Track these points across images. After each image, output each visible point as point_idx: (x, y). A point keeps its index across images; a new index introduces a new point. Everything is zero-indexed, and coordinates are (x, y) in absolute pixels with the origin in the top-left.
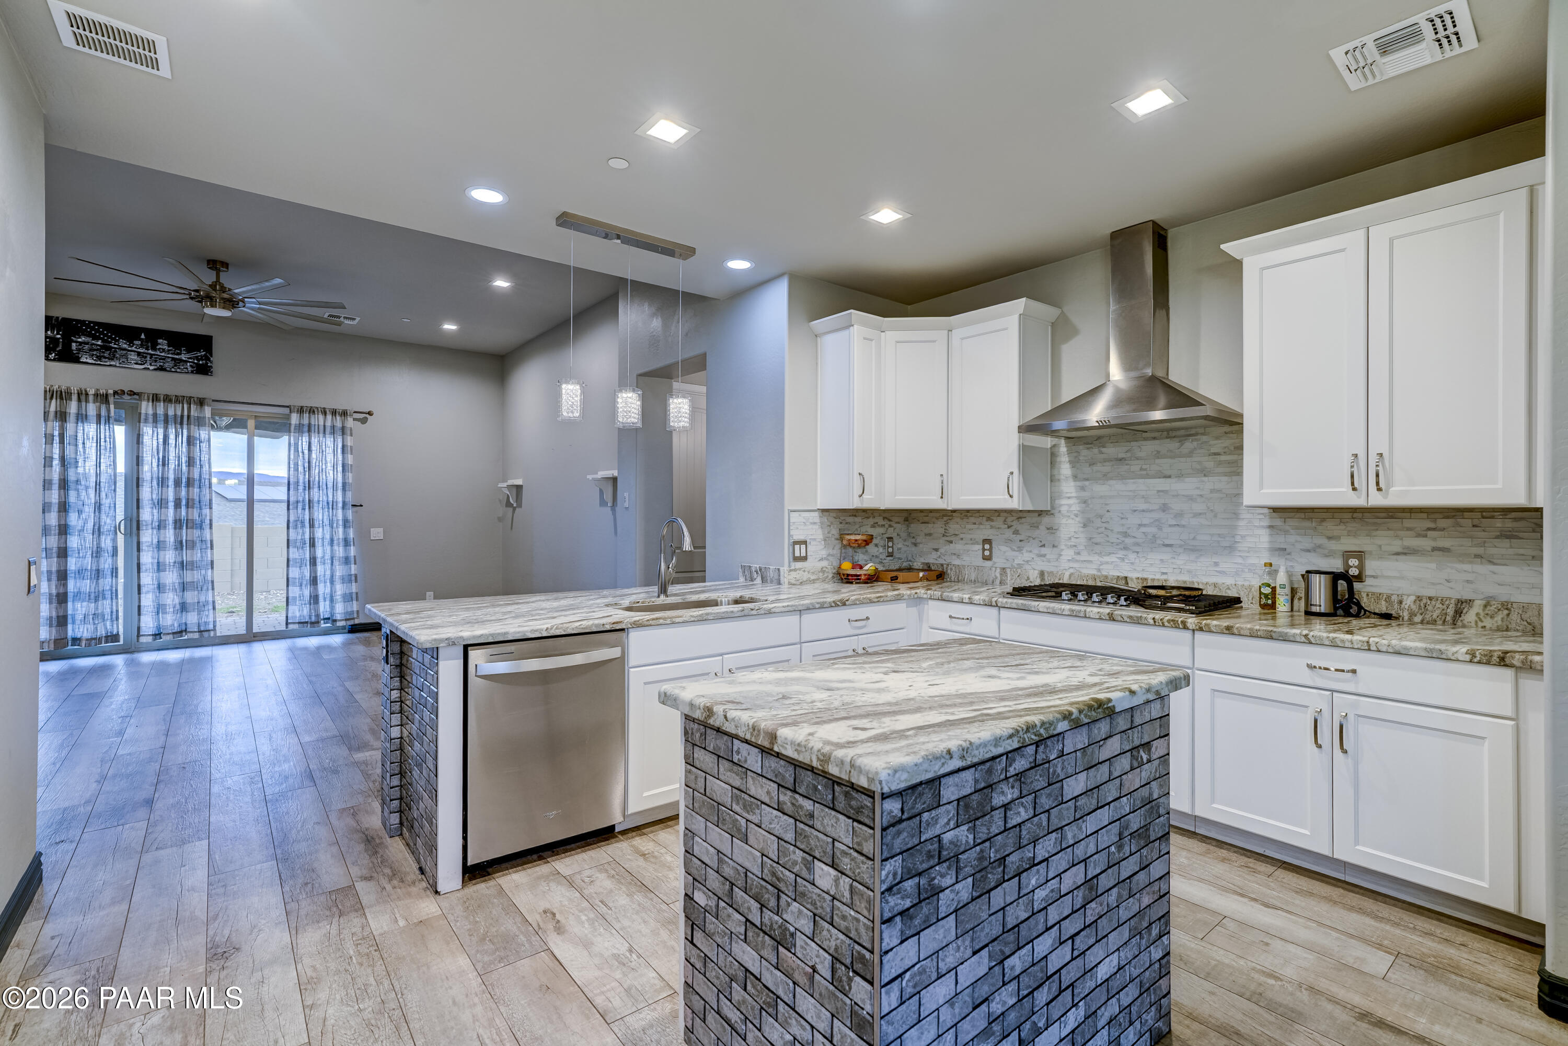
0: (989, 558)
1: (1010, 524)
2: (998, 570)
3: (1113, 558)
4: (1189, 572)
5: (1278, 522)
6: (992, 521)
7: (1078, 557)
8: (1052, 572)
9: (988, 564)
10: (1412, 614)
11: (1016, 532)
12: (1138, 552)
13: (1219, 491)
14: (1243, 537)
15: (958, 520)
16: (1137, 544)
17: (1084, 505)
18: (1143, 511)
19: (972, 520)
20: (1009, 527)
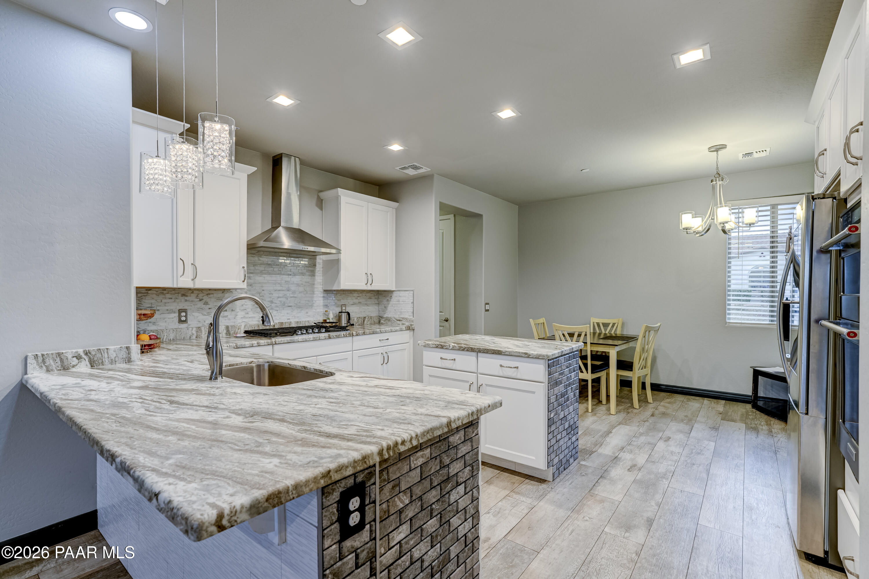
0: (185, 321)
1: (201, 298)
2: (194, 329)
4: (298, 317)
5: (325, 295)
6: (187, 296)
7: (247, 316)
8: (234, 326)
9: (184, 326)
10: (356, 323)
11: (206, 303)
12: (277, 310)
13: (308, 282)
14: (315, 301)
15: (154, 296)
16: (277, 307)
17: (250, 287)
18: (279, 290)
19: (168, 296)
20: (200, 300)
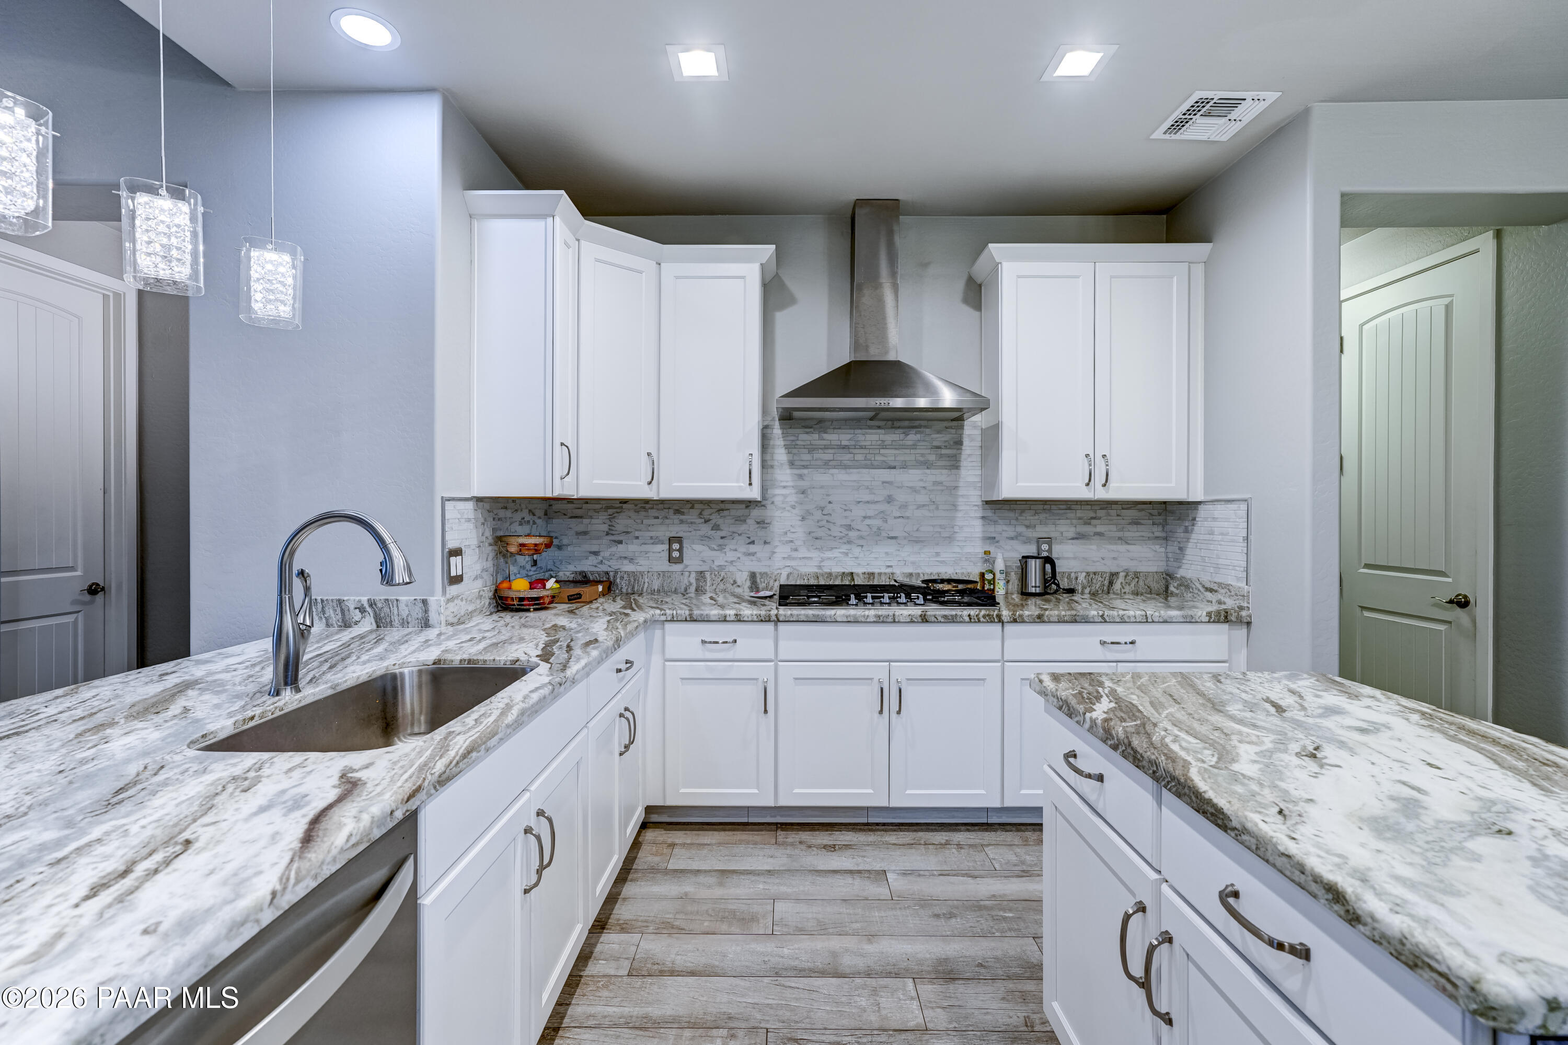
0: (680, 560)
1: (707, 517)
2: (693, 575)
3: (836, 553)
4: (913, 563)
5: (989, 513)
6: (683, 513)
7: (795, 554)
8: (766, 573)
9: (677, 567)
10: (1084, 588)
11: (716, 528)
12: (862, 546)
13: (941, 483)
14: (961, 527)
15: (632, 514)
16: (861, 537)
17: (802, 496)
18: (868, 502)
19: (653, 513)
20: (706, 521)
